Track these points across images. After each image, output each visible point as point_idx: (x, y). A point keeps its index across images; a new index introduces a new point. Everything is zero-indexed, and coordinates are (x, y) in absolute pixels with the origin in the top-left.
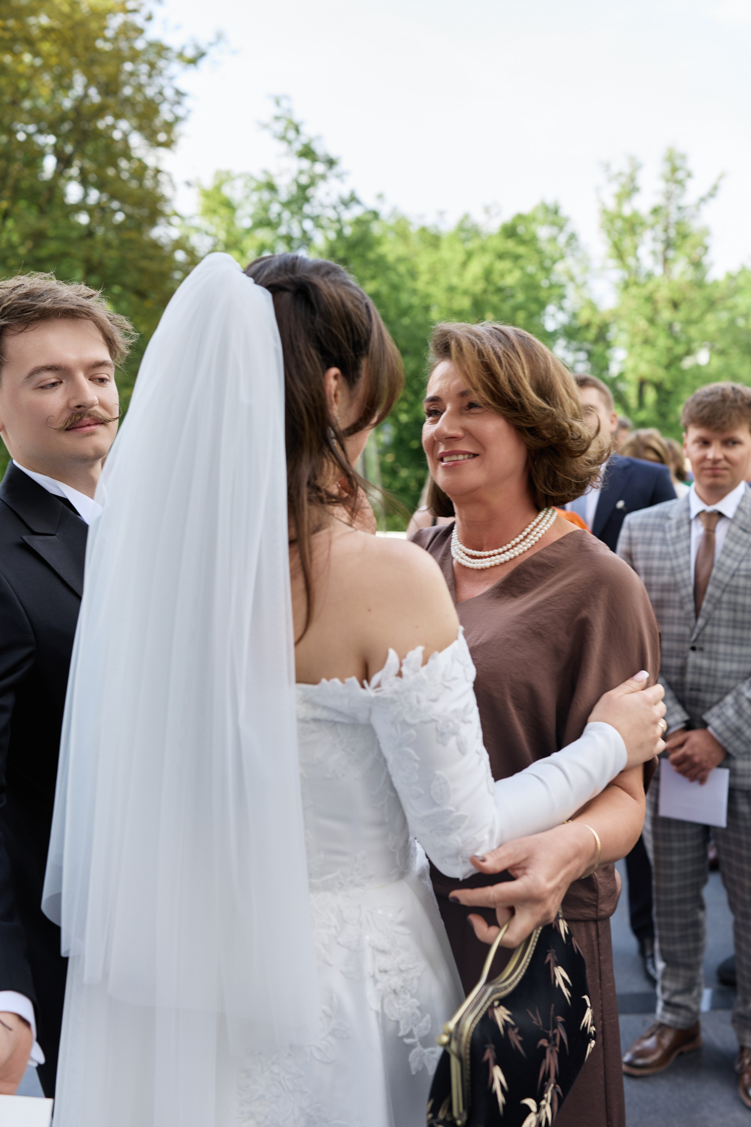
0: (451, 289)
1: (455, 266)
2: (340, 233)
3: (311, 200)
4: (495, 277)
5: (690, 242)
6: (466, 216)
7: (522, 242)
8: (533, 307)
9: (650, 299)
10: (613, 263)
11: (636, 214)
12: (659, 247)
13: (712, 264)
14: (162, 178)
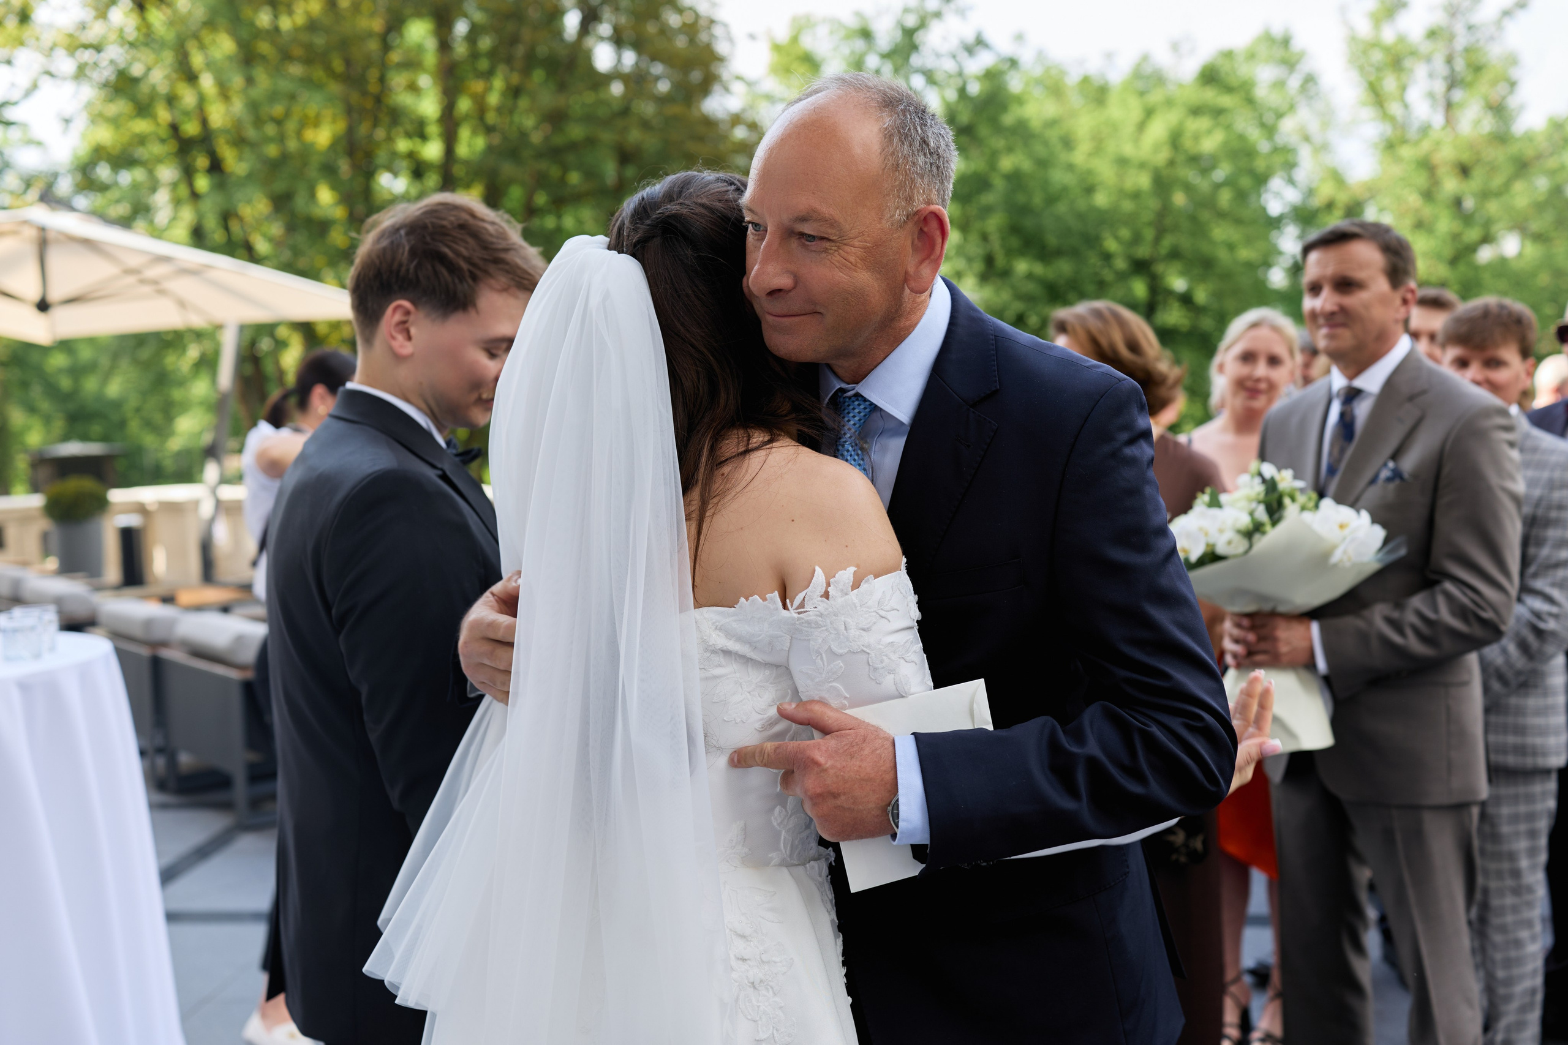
0: (1122, 162)
1: (1128, 129)
2: (962, 92)
3: (920, 48)
4: (1187, 143)
5: (1486, 77)
6: (1145, 58)
7: (1229, 89)
8: (1245, 182)
9: (1427, 165)
10: (1368, 113)
11: (1402, 39)
12: (1440, 87)
13: (1522, 108)
14: (718, 31)
